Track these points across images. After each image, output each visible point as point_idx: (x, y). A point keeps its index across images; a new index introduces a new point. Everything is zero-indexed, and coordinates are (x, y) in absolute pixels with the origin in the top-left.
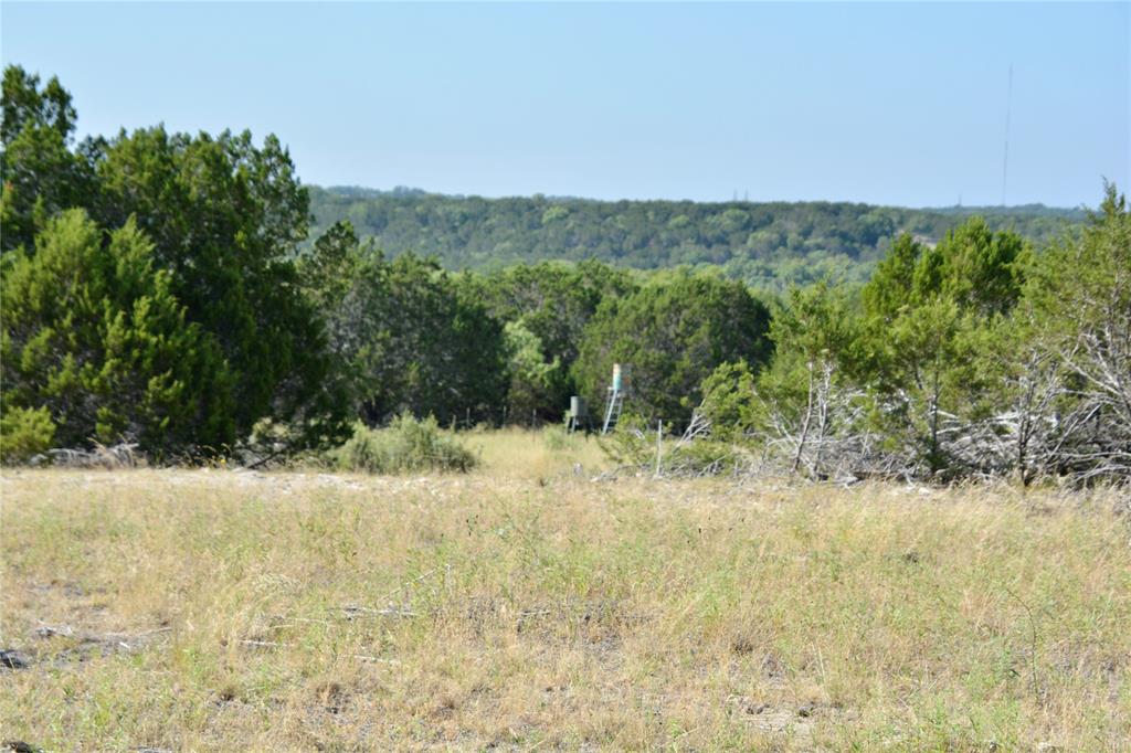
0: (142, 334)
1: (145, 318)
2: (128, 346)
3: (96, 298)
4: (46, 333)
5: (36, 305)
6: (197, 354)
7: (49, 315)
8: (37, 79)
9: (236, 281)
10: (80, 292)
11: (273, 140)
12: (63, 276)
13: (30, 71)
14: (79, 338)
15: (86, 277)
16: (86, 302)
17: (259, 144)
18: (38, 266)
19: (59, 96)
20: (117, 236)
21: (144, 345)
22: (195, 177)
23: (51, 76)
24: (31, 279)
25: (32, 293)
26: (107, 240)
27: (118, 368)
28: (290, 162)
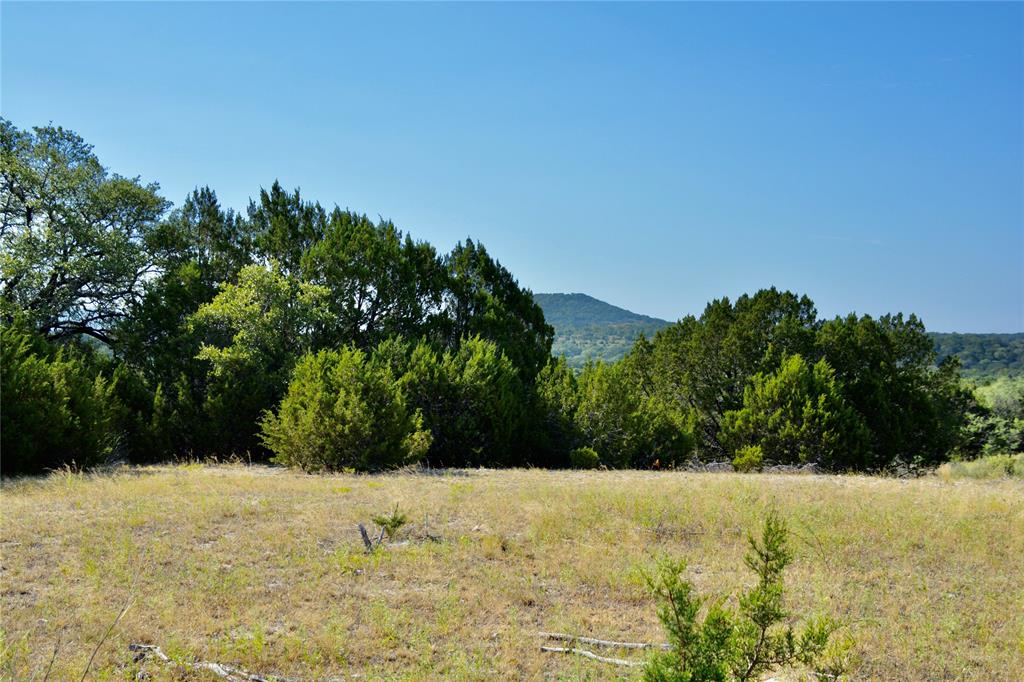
0: (821, 411)
1: (823, 404)
2: (814, 417)
3: (802, 395)
4: (779, 411)
5: (776, 398)
6: (851, 422)
7: (781, 403)
8: (797, 296)
9: (878, 387)
10: (796, 392)
11: (913, 317)
12: (789, 385)
13: (793, 293)
14: (794, 414)
15: (799, 385)
16: (798, 396)
17: (905, 319)
18: (778, 381)
19: (808, 303)
20: (816, 366)
21: (821, 417)
22: (860, 336)
23: (803, 295)
24: (775, 387)
25: (775, 393)
26: (811, 368)
27: (809, 428)
28: (923, 327)
